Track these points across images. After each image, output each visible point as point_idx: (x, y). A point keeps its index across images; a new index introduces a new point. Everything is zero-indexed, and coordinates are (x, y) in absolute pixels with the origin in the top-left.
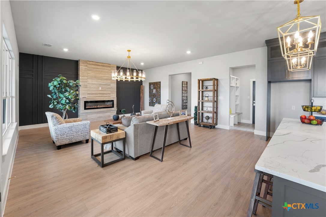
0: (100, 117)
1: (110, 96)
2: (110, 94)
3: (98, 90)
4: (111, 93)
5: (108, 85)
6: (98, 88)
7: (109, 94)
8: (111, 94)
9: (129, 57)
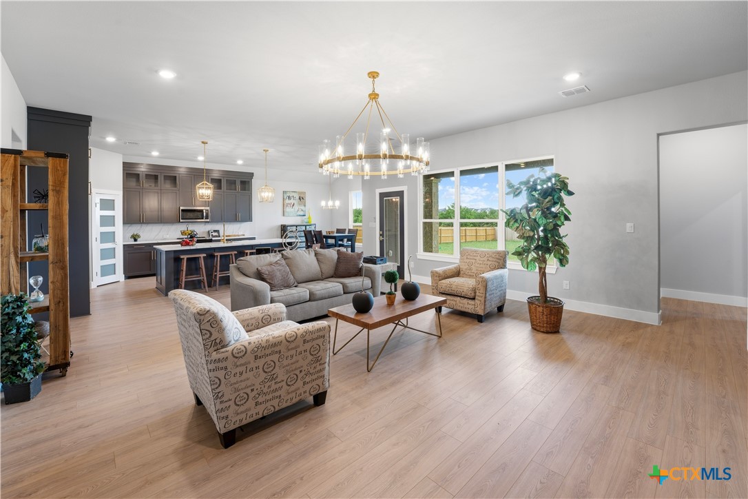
9: (374, 96)
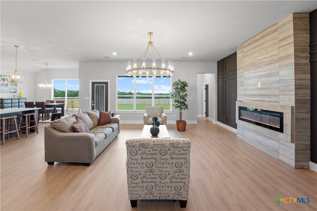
0: (259, 143)
1: (278, 102)
2: (278, 96)
3: (255, 88)
4: (281, 93)
5: (272, 76)
6: (256, 85)
7: (275, 95)
8: (280, 96)
9: (150, 43)
